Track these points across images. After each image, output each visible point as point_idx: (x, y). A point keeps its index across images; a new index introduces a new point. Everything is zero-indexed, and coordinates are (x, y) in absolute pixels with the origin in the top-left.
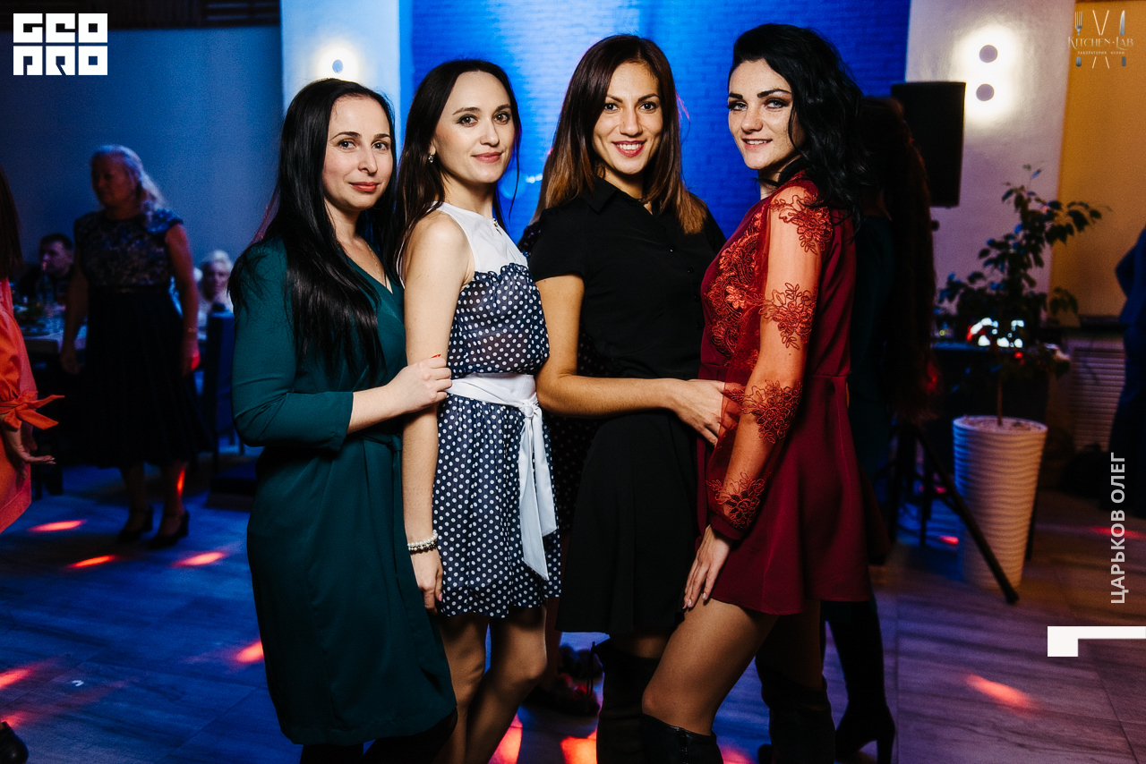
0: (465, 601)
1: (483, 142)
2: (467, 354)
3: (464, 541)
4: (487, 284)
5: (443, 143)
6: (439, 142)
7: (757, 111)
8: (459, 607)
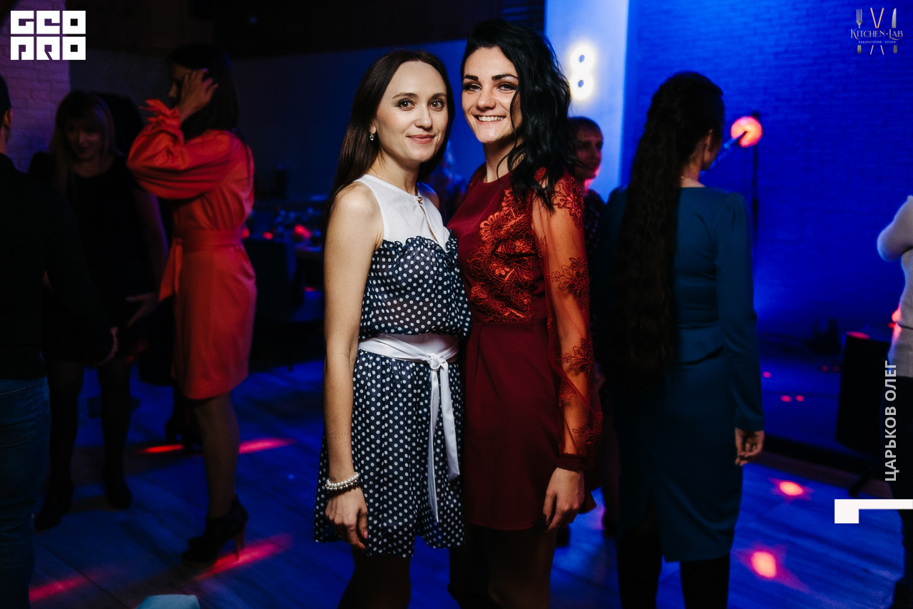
0: (380, 543)
1: (419, 124)
2: (372, 313)
3: (377, 486)
4: (393, 253)
5: (384, 123)
6: (379, 123)
7: (491, 92)
8: (375, 549)
